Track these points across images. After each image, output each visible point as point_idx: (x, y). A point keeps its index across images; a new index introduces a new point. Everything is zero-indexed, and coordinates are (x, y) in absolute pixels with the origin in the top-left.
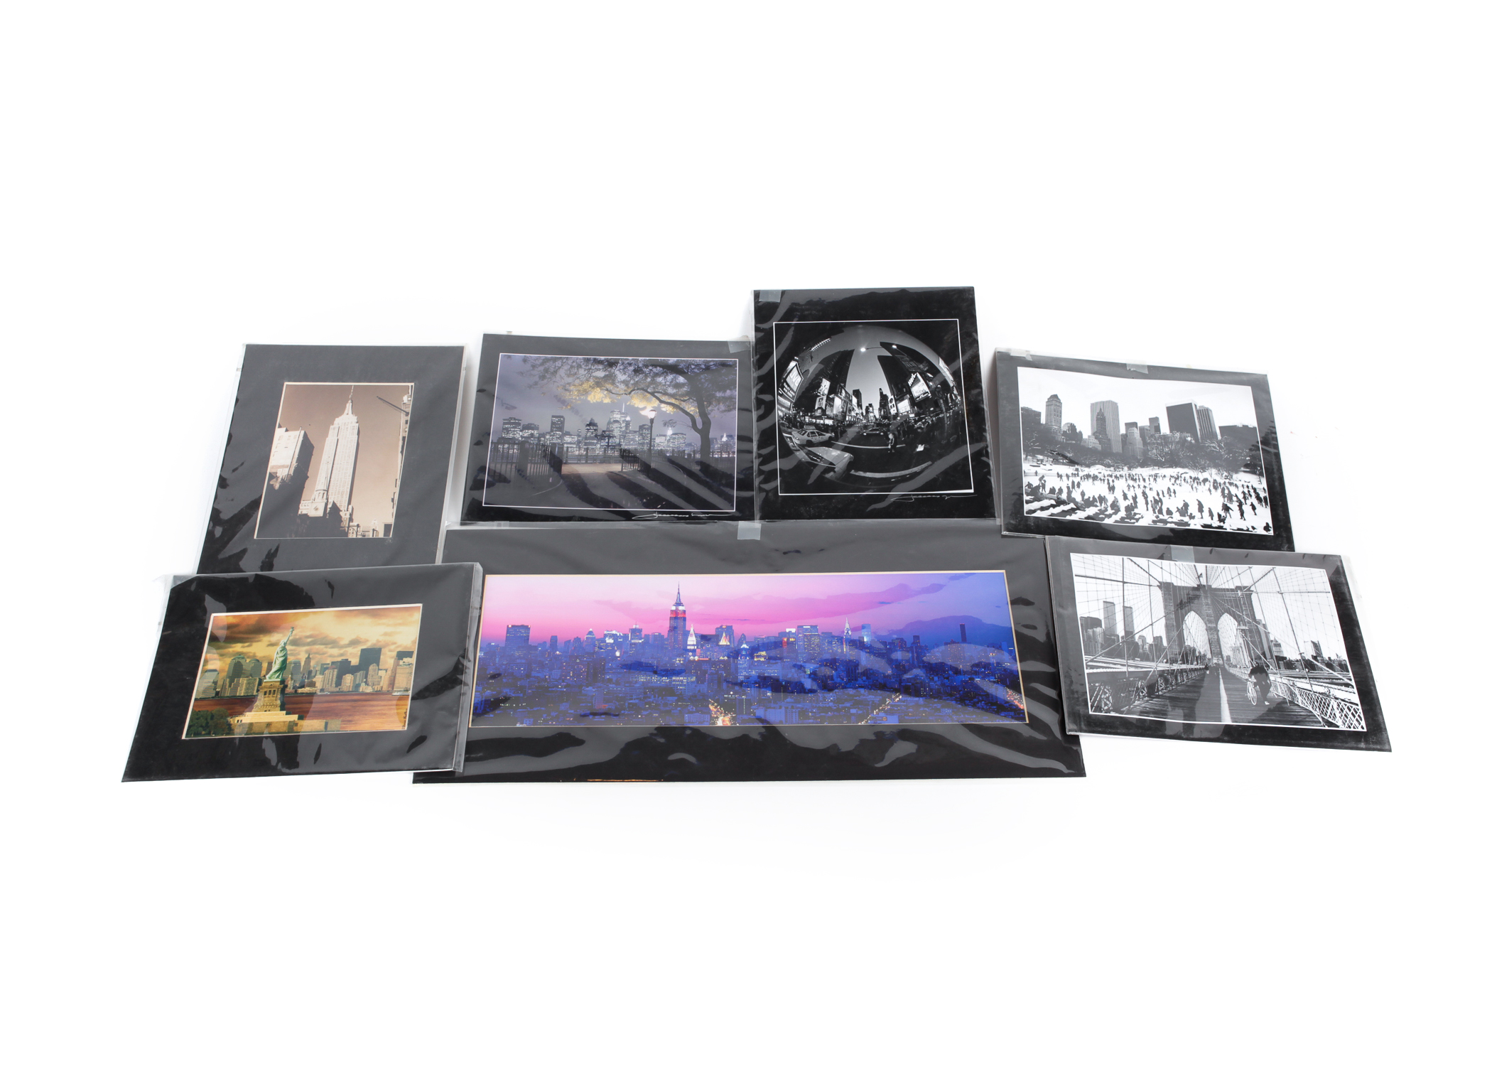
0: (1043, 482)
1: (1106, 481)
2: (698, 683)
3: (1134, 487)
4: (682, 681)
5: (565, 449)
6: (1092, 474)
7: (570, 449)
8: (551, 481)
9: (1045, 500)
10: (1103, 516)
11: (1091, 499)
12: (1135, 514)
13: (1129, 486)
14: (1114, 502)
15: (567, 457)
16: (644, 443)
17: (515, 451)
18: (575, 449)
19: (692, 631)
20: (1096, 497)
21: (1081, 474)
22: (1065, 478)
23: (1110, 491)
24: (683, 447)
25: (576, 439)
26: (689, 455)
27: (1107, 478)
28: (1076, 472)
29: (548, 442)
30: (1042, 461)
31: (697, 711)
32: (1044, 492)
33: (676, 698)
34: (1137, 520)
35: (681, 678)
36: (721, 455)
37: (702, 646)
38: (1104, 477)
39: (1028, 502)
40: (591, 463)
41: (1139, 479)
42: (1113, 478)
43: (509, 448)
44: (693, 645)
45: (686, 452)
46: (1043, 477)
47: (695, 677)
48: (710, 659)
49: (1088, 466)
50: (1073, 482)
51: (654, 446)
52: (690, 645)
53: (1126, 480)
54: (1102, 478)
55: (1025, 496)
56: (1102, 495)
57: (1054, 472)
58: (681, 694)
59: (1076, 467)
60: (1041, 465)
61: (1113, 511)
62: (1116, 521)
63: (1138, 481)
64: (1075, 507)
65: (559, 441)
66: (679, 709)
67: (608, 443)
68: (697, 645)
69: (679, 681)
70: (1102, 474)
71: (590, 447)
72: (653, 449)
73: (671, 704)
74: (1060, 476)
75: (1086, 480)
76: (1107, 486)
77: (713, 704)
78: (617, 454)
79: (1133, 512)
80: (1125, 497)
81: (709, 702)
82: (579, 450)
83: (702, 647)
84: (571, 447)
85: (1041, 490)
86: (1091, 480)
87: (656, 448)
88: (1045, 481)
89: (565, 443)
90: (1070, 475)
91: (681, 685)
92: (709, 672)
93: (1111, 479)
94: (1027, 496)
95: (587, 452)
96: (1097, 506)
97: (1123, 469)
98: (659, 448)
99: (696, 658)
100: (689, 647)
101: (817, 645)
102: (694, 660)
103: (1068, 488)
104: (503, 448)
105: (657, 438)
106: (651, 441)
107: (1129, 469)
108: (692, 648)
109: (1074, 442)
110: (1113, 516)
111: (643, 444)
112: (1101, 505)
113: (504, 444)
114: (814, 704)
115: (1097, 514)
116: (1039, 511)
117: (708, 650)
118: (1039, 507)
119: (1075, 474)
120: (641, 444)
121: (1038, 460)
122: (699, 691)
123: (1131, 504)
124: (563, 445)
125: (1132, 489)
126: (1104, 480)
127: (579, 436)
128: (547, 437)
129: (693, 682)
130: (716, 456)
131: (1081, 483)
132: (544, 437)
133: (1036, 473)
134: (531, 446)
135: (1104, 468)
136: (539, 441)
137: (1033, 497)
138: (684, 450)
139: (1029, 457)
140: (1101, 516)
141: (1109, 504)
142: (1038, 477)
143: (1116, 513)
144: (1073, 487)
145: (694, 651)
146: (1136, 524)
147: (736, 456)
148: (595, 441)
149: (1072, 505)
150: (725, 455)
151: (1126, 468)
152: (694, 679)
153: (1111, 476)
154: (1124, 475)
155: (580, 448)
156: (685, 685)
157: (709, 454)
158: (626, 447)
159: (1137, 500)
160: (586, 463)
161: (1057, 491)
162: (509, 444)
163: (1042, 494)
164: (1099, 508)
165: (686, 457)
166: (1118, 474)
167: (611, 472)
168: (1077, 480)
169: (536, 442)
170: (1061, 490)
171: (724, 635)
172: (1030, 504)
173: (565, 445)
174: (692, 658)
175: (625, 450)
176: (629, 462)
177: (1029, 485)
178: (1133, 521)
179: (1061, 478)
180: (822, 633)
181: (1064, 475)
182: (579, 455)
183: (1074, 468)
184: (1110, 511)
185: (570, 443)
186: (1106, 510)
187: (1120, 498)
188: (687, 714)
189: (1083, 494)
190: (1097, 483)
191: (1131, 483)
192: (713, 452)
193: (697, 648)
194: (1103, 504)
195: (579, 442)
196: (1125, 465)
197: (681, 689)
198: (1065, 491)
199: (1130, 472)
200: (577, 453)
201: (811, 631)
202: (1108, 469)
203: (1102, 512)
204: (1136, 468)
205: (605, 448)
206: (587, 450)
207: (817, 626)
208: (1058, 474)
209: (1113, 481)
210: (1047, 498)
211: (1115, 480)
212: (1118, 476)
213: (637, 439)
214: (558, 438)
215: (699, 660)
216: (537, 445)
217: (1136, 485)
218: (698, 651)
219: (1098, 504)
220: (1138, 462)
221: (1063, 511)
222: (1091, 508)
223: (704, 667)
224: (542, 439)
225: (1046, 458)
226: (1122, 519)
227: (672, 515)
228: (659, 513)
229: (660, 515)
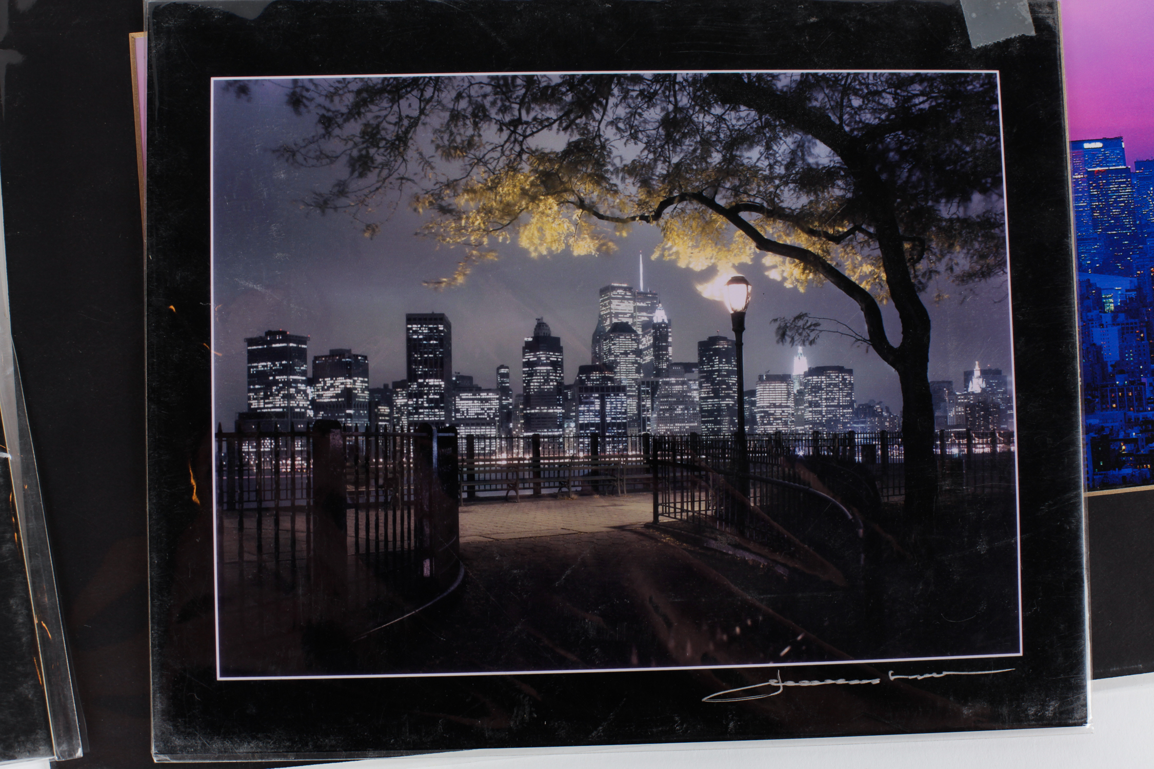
5: (462, 445)
7: (478, 446)
8: (427, 572)
15: (471, 477)
16: (719, 409)
17: (299, 461)
18: (495, 444)
24: (847, 422)
25: (495, 404)
26: (868, 449)
29: (404, 421)
36: (970, 445)
40: (553, 497)
43: (276, 454)
45: (858, 439)
51: (753, 421)
65: (440, 415)
67: (602, 413)
71: (545, 433)
72: (752, 434)
78: (634, 455)
82: (510, 448)
84: (483, 437)
87: (759, 430)
89: (459, 422)
95: (536, 453)
98: (771, 430)
104: (259, 455)
105: (759, 388)
106: (741, 402)
111: (713, 415)
113: (258, 437)
120: (710, 413)
124: (453, 429)
127: (504, 391)
128: (400, 401)
130: (955, 451)
132: (390, 404)
134: (350, 440)
136: (374, 416)
138: (852, 433)
147: (1015, 448)
148: (559, 410)
150: (981, 449)
155: (510, 439)
157: (932, 445)
158: (662, 429)
160: (537, 496)
162: (275, 436)
165: (859, 458)
167: (621, 528)
169: (363, 423)
173: (463, 431)
175: (659, 442)
176: (678, 486)
182: (508, 467)
185: (478, 422)
192: (943, 437)
195: (506, 416)
200: (502, 458)
205: (594, 437)
206: (534, 444)
213: (695, 394)
214: (435, 404)
216: (368, 433)
224: (384, 409)
227: (829, 682)
228: (787, 674)
229: (790, 683)
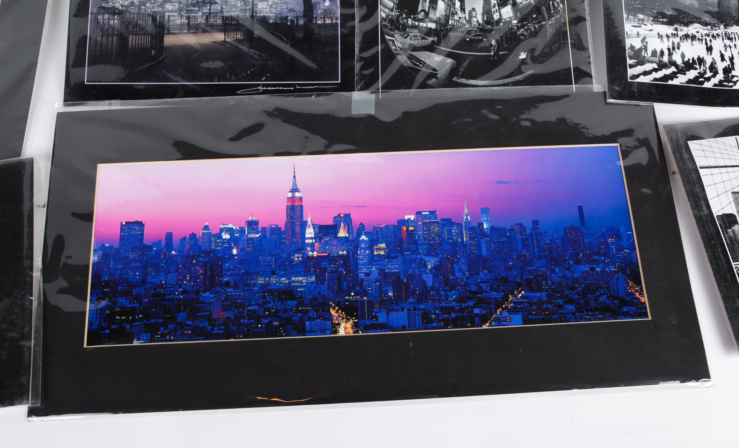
0: (645, 44)
1: (704, 41)
2: (318, 283)
3: (730, 47)
4: (301, 282)
5: (166, 18)
6: (690, 33)
7: (171, 18)
8: (153, 54)
9: (648, 64)
10: (703, 80)
11: (691, 61)
12: (733, 77)
13: (725, 46)
14: (712, 64)
15: (169, 27)
16: (246, 9)
17: (116, 21)
18: (177, 18)
19: (309, 221)
20: (696, 59)
21: (680, 34)
22: (665, 39)
23: (708, 51)
24: (285, 13)
25: (177, 7)
26: (292, 21)
27: (704, 38)
28: (676, 32)
29: (149, 11)
30: (643, 20)
31: (318, 317)
32: (646, 55)
33: (296, 302)
34: (735, 83)
35: (301, 278)
36: (324, 21)
37: (321, 238)
38: (702, 36)
39: (631, 66)
40: (193, 33)
41: (735, 38)
42: (711, 37)
43: (109, 19)
44: (312, 238)
45: (289, 18)
46: (645, 38)
47: (314, 277)
48: (329, 254)
49: (687, 25)
50: (673, 43)
51: (257, 13)
52: (308, 238)
53: (723, 40)
54: (700, 38)
55: (628, 59)
56: (701, 57)
57: (655, 33)
58: (301, 297)
59: (676, 26)
60: (642, 25)
61: (712, 74)
62: (715, 85)
63: (734, 40)
64: (676, 70)
65: (160, 9)
66: (299, 315)
67: (210, 10)
68: (315, 238)
69: (298, 282)
70: (700, 33)
71: (192, 15)
72: (256, 16)
73: (292, 310)
74: (660, 36)
75: (685, 40)
76: (705, 46)
77: (334, 309)
78: (219, 22)
79: (730, 75)
80: (723, 59)
81: (330, 306)
82: (181, 19)
83: (320, 240)
84: (173, 16)
85: (643, 53)
86: (689, 40)
87: (258, 15)
88: (647, 43)
89: (166, 11)
90: (670, 35)
91: (300, 287)
92: (329, 269)
93: (708, 39)
94: (630, 59)
95: (189, 21)
96: (696, 69)
97: (719, 27)
98: (262, 15)
99: (315, 254)
100: (307, 241)
101: (437, 234)
102: (313, 257)
103: (669, 49)
104: (103, 19)
105: (259, 3)
106: (253, 7)
107: (726, 27)
108: (310, 241)
110: (712, 79)
111: (245, 10)
112: (700, 68)
113: (103, 14)
114: (437, 304)
115: (696, 78)
116: (642, 76)
117: (326, 243)
118: (642, 71)
119: (674, 34)
120: (243, 10)
121: (639, 20)
122: (319, 293)
123: (729, 65)
124: (164, 13)
125: (728, 49)
126: (702, 40)
127: (180, 3)
128: (148, 5)
129: (312, 282)
130: (320, 22)
131: (681, 44)
132: (145, 6)
133: (638, 34)
134: (132, 16)
135: (701, 26)
136: (140, 9)
137: (635, 61)
138: (287, 17)
139: (630, 17)
140: (701, 80)
141: (708, 66)
142: (640, 39)
143: (714, 76)
144: (674, 49)
145: (312, 245)
146: (734, 88)
147: (339, 22)
148: (197, 9)
149: (673, 69)
150: (328, 21)
151: (722, 27)
152: (313, 279)
153: (708, 35)
154: (720, 34)
155: (181, 16)
156: (304, 286)
157: (312, 20)
158: (228, 14)
159: (734, 61)
160: (188, 33)
161: (659, 53)
162: (109, 14)
163: (644, 57)
164: (698, 71)
165: (289, 23)
166: (715, 33)
167: (214, 42)
168: (677, 40)
169: (136, 11)
170: (662, 53)
171: (342, 224)
172: (633, 69)
173: (167, 14)
174: (310, 253)
175: (227, 18)
176: (233, 30)
177: (632, 47)
178: (731, 84)
179: (662, 39)
180: (442, 220)
181: (664, 35)
182: (180, 24)
183: (673, 27)
184: (709, 74)
185: (172, 11)
186: (705, 73)
187: (718, 59)
188: (308, 320)
189: (683, 56)
190: (696, 43)
191: (728, 42)
192: (316, 18)
193: (316, 241)
194: (702, 66)
195: (180, 10)
196: (722, 23)
197: (301, 291)
198: (666, 53)
199: (726, 30)
200: (179, 22)
201: (430, 218)
202: (706, 28)
203: (701, 75)
204: (732, 26)
205: (207, 16)
206: (188, 18)
207: (435, 211)
208: (658, 34)
209: (711, 41)
210: (649, 62)
211: (712, 40)
212: (715, 35)
213: (239, 5)
214: (159, 6)
215: (318, 256)
216: (138, 14)
217: (732, 45)
218: (317, 245)
219: (698, 67)
220: (734, 20)
221: (665, 75)
222: (692, 71)
223: (324, 264)
224: (143, 7)
225: (646, 17)
226: (721, 82)
227: (277, 88)
228: (264, 85)
229: (265, 88)
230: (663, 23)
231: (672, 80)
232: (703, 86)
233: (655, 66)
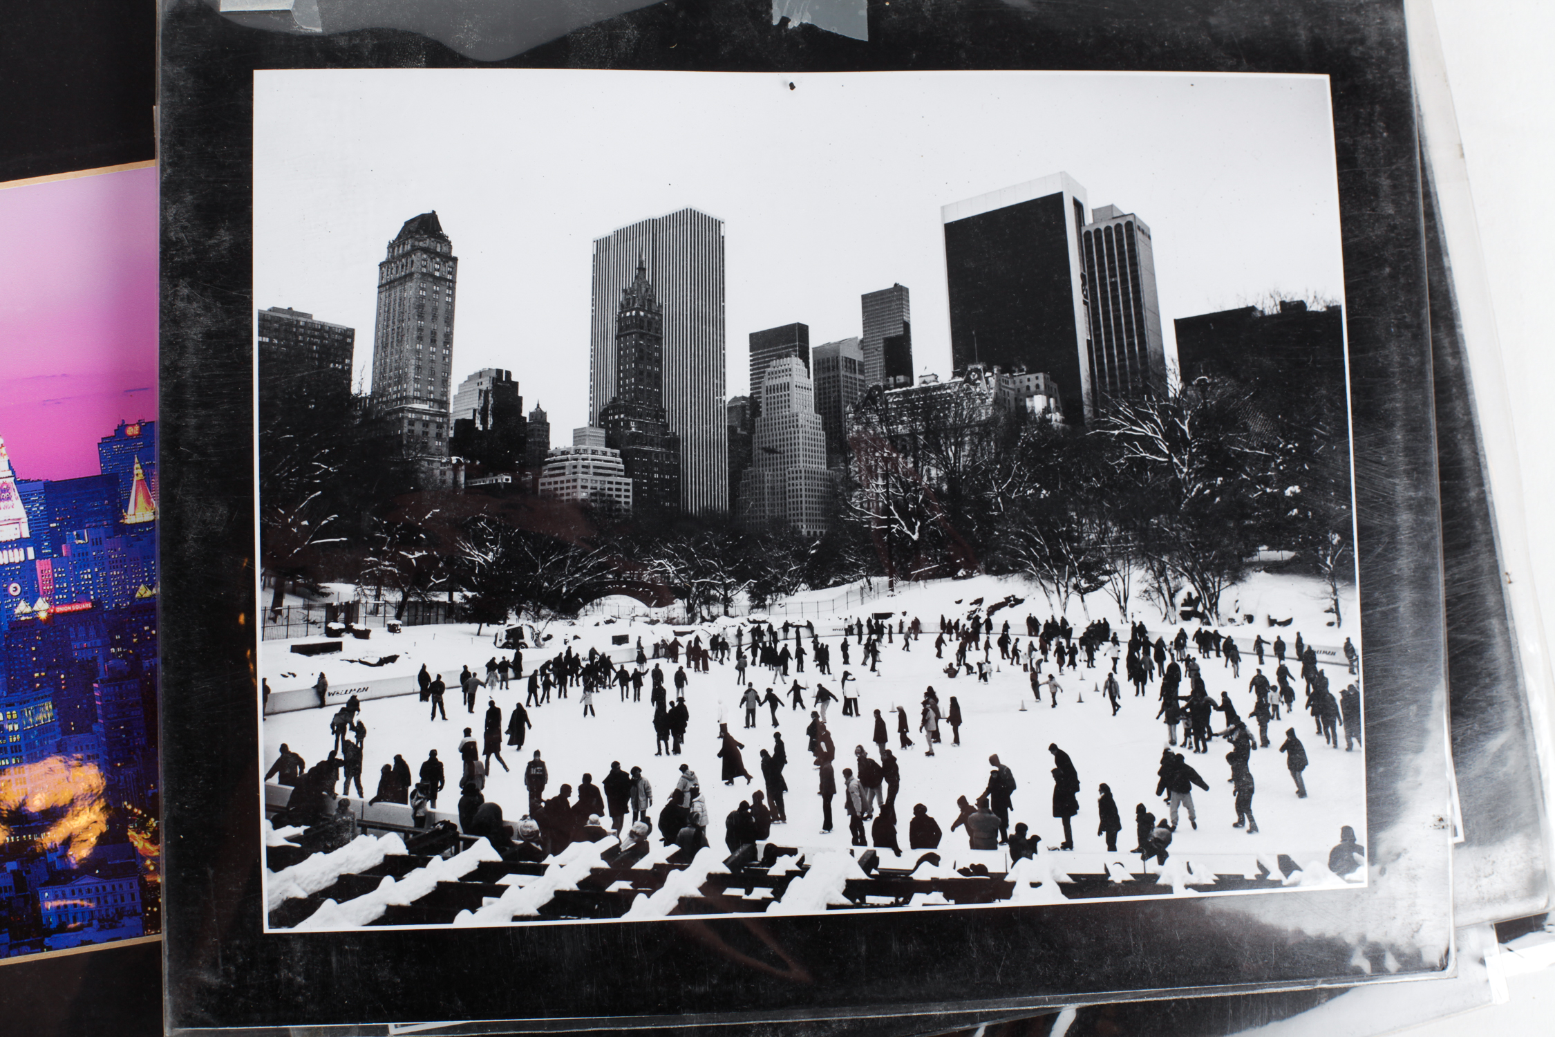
0: (351, 736)
1: (648, 681)
3: (773, 700)
6: (581, 650)
9: (361, 838)
10: (626, 885)
11: (573, 799)
12: (773, 853)
13: (750, 699)
14: (678, 795)
20: (598, 782)
21: (533, 659)
22: (453, 698)
23: (662, 736)
27: (650, 665)
28: (510, 655)
30: (350, 610)
32: (353, 794)
34: (780, 886)
38: (641, 659)
39: (282, 858)
41: (800, 653)
42: (682, 659)
46: (353, 705)
49: (568, 608)
50: (493, 715)
53: (741, 668)
54: (630, 669)
55: (265, 825)
56: (626, 768)
57: (406, 671)
59: (513, 621)
60: (347, 640)
61: (674, 848)
62: (685, 904)
63: (792, 664)
64: (494, 856)
70: (633, 643)
74: (431, 688)
75: (554, 691)
76: (651, 710)
79: (761, 844)
80: (732, 766)
85: (339, 788)
86: (576, 690)
88: (360, 731)
90: (482, 676)
93: (669, 669)
94: (277, 824)
96: (596, 835)
97: (727, 601)
103: (468, 751)
107: (758, 600)
109: (505, 478)
110: (674, 875)
112: (618, 825)
115: (595, 882)
116: (329, 903)
118: (329, 880)
119: (504, 666)
121: (332, 612)
123: (758, 796)
125: (763, 712)
126: (637, 678)
131: (532, 712)
133: (321, 688)
135: (640, 607)
137: (300, 830)
139: (289, 601)
140: (615, 887)
141: (654, 813)
142: (329, 714)
143: (682, 860)
144: (493, 746)
146: (774, 910)
149: (483, 851)
151: (741, 598)
153: (671, 651)
154: (731, 640)
159: (786, 772)
161: (416, 778)
163: (344, 804)
164: (608, 843)
166: (704, 632)
168: (510, 696)
172: (289, 871)
177: (288, 762)
178: (759, 893)
179: (438, 701)
181: (451, 679)
183: (500, 630)
184: (659, 852)
186: (641, 848)
187: (708, 769)
189: (536, 776)
190: (608, 698)
191: (762, 677)
194: (628, 818)
196: (741, 580)
198: (454, 770)
199: (759, 615)
202: (660, 613)
203: (620, 861)
204: (788, 590)
208: (423, 676)
209: (680, 679)
210: (366, 827)
211: (689, 673)
212: (705, 645)
217: (782, 690)
219: (606, 822)
220: (800, 556)
221: (443, 888)
222: (574, 847)
225: (370, 591)
226: (714, 882)
230: (452, 614)
231: (474, 906)
232: (626, 918)
233: (395, 845)
